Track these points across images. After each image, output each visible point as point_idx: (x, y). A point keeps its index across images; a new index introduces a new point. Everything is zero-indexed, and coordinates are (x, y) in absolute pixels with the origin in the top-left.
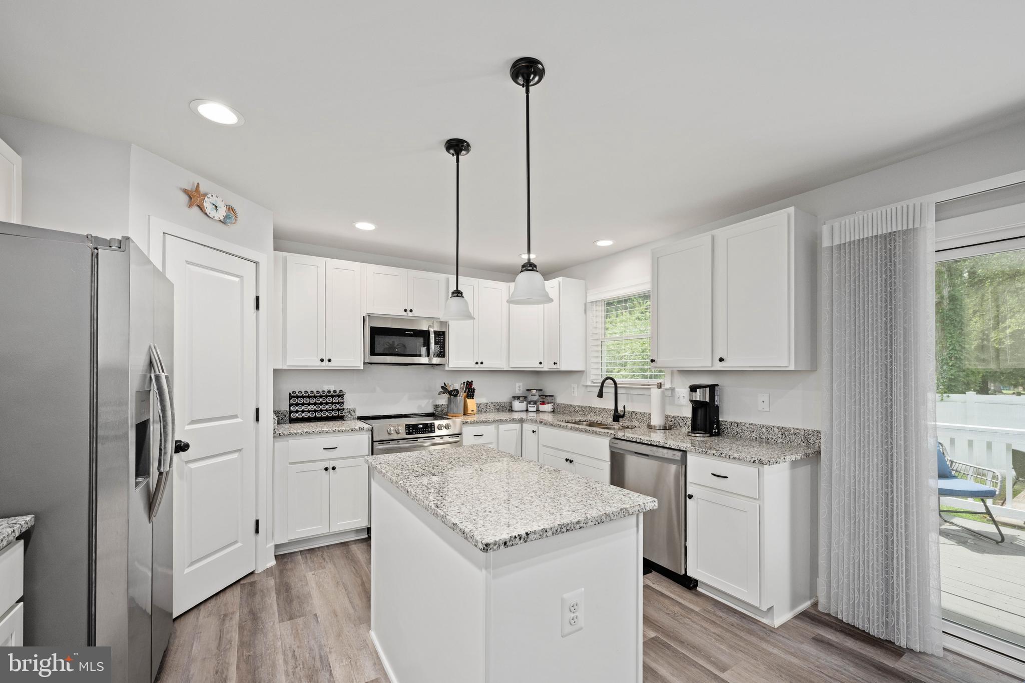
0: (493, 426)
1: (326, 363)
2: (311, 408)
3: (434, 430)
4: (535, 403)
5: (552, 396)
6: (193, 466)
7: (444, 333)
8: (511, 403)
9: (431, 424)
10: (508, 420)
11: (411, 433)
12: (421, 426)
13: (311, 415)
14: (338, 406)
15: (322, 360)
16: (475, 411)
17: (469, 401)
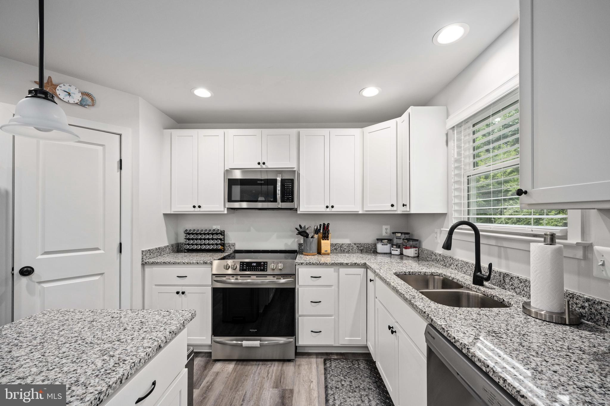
0: (333, 269)
1: (197, 209)
2: (199, 242)
3: (267, 269)
4: (398, 246)
5: (417, 240)
6: (43, 285)
7: (292, 181)
8: (375, 245)
9: (264, 263)
10: (349, 264)
11: (245, 270)
12: (255, 264)
13: (199, 247)
15: (194, 207)
16: (329, 251)
17: (323, 242)
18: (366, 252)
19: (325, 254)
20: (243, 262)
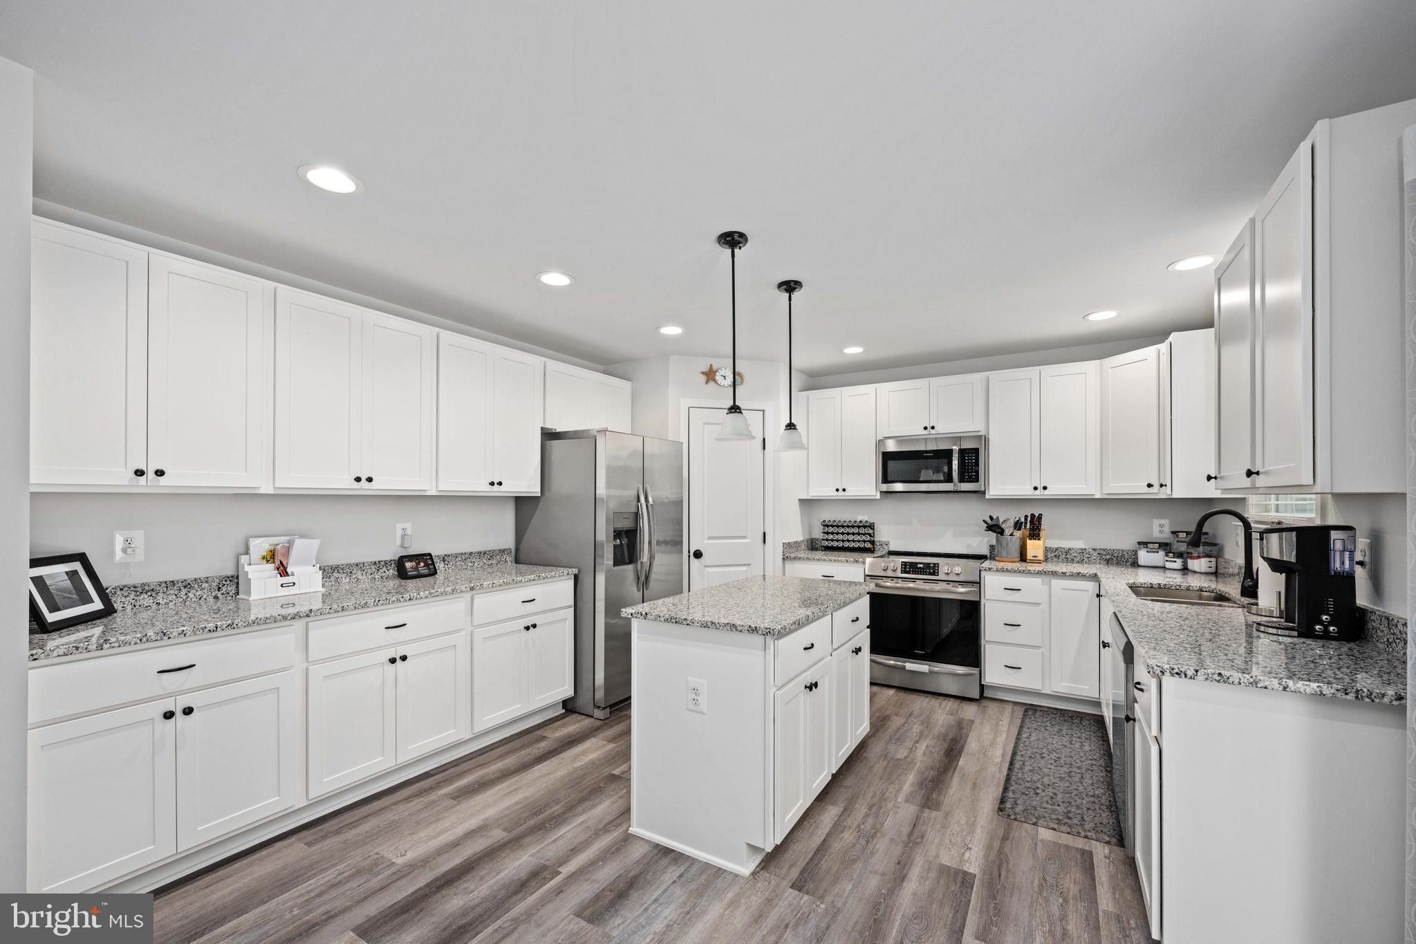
0: (1040, 580)
1: (841, 493)
2: (840, 537)
3: (938, 573)
4: (1180, 554)
6: (710, 570)
7: (976, 451)
8: (1135, 552)
9: (934, 566)
10: (1068, 574)
11: (908, 572)
12: (922, 566)
13: (840, 544)
14: (864, 537)
15: (837, 490)
16: (1041, 557)
17: (1030, 543)
18: (1118, 564)
19: (1032, 562)
20: (906, 563)
